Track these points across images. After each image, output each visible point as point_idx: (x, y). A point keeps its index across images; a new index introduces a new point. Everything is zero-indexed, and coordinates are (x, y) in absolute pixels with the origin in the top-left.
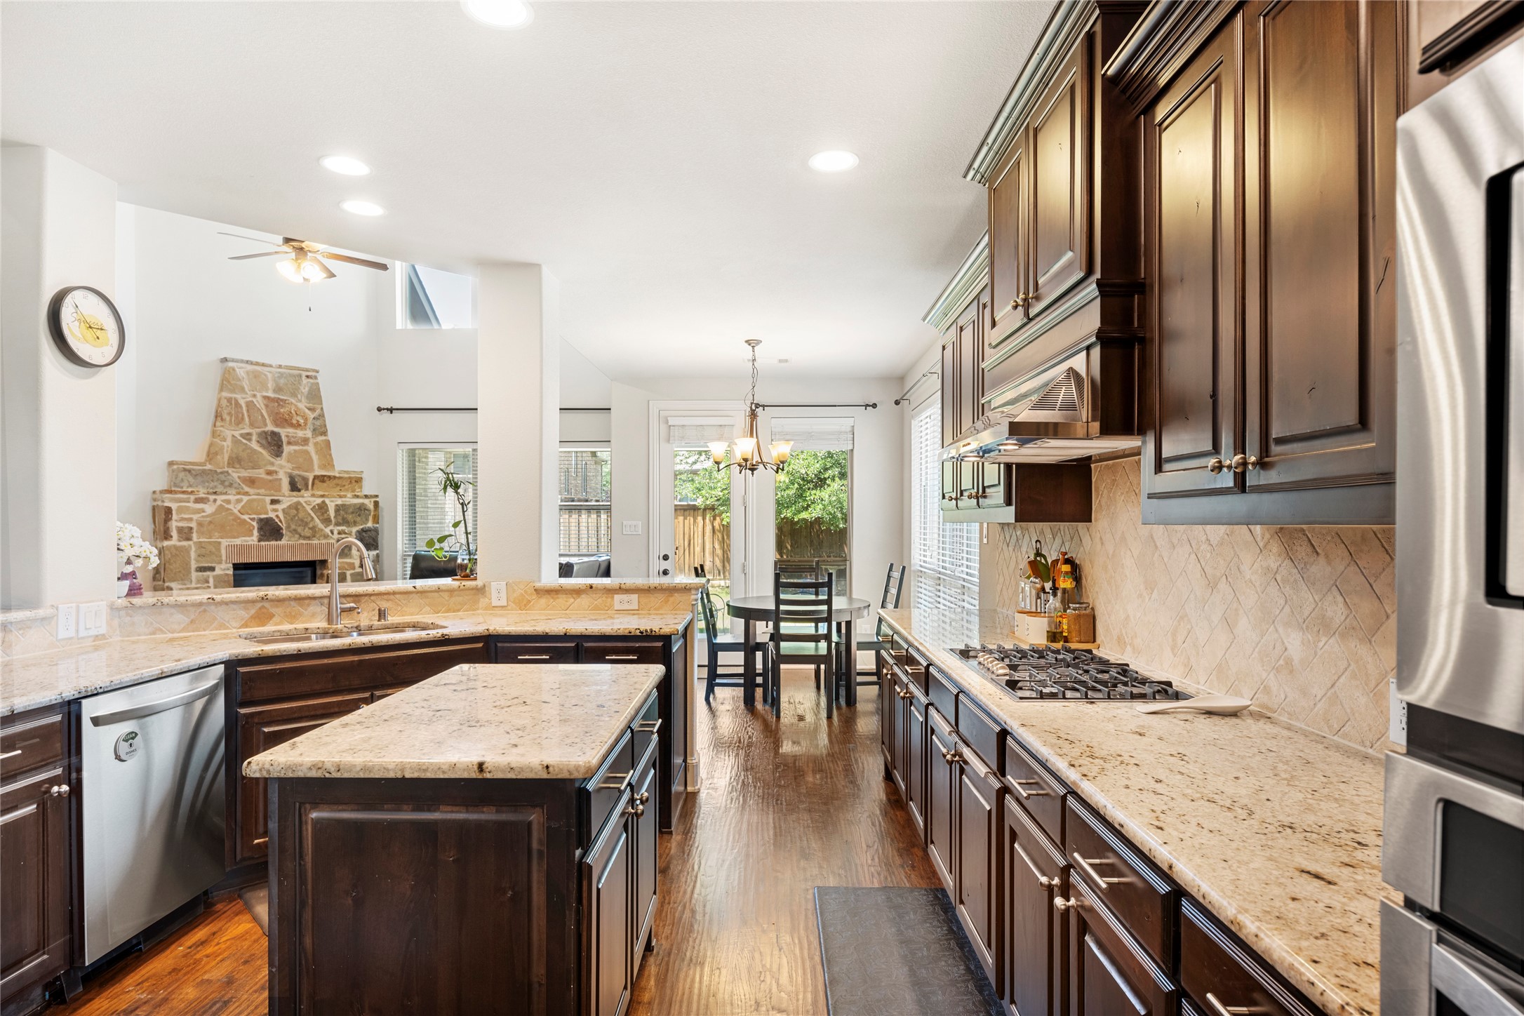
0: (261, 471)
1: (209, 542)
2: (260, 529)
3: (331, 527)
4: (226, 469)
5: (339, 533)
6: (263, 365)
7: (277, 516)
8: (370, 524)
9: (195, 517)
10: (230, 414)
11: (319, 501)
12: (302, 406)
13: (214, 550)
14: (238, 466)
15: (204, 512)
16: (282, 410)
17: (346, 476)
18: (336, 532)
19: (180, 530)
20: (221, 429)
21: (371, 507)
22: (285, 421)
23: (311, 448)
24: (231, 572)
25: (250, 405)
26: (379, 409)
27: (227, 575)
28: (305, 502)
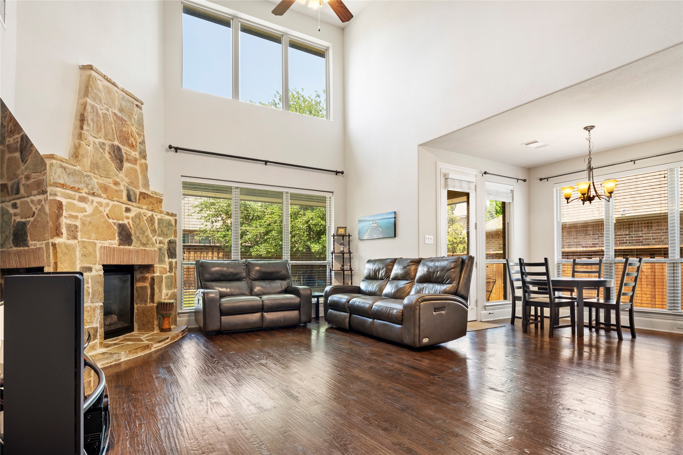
0: (110, 181)
1: (89, 242)
2: (120, 234)
3: (156, 237)
4: (89, 173)
5: (160, 243)
6: (114, 84)
7: (129, 223)
8: (173, 238)
9: (80, 215)
10: (92, 120)
11: (150, 213)
12: (134, 129)
13: (92, 251)
14: (97, 172)
15: (85, 211)
16: (124, 129)
17: (155, 196)
18: (158, 242)
19: (69, 227)
20: (87, 133)
21: (173, 223)
22: (125, 138)
23: (138, 167)
24: (102, 273)
25: (105, 115)
26: (170, 147)
27: (100, 275)
28: (143, 213)
